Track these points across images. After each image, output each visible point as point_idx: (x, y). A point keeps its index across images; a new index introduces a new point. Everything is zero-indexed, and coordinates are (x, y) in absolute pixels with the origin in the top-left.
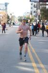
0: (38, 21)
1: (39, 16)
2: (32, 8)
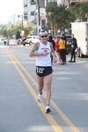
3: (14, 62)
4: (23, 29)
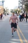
0: (23, 12)
1: (24, 9)
2: (19, 4)
4: (18, 11)
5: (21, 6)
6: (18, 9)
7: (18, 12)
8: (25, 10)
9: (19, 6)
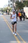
3: (5, 20)
5: (11, 4)
6: (9, 7)
7: (8, 11)
8: (16, 8)
9: (9, 5)
